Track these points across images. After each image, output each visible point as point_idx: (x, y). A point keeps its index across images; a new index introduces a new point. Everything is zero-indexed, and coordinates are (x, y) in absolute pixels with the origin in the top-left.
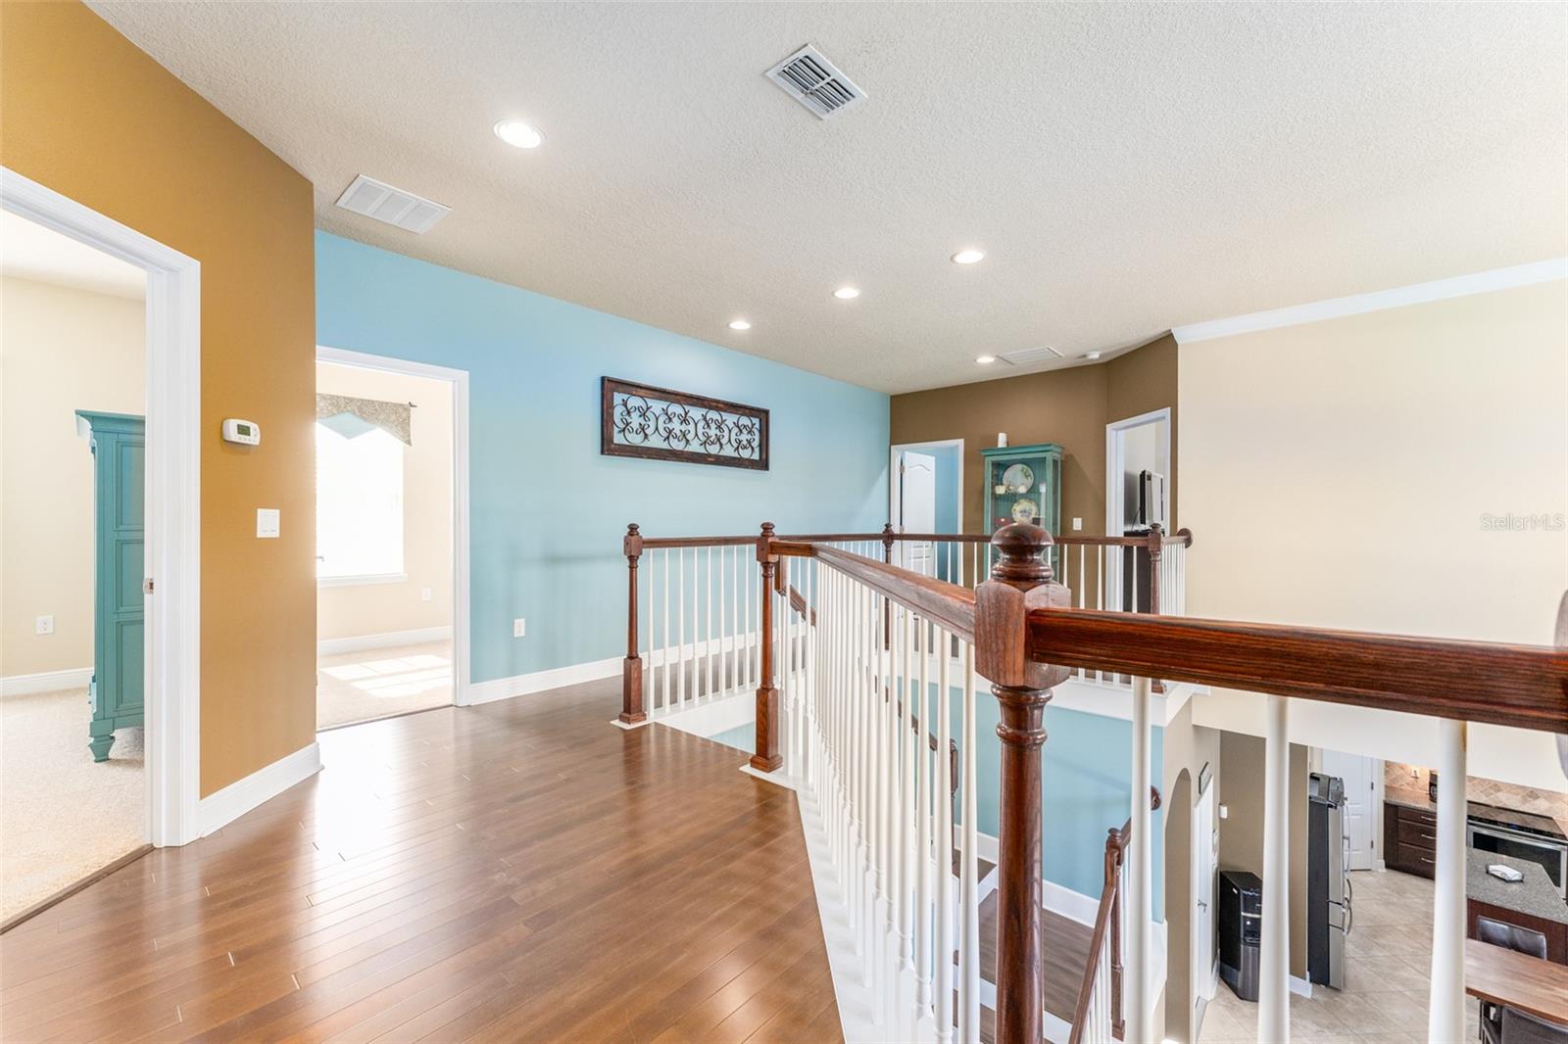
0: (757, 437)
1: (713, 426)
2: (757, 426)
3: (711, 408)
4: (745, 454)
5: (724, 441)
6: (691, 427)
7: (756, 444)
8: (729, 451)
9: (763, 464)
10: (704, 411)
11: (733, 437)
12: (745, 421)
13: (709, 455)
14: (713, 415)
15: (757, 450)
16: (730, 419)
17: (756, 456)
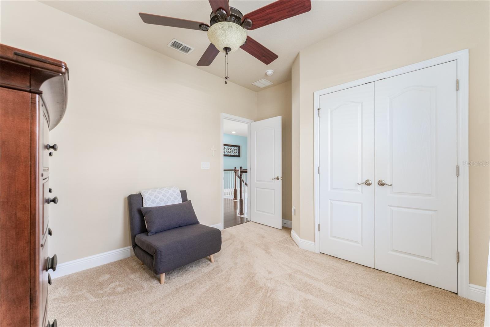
0: (238, 151)
1: (229, 150)
2: (238, 149)
3: (229, 146)
4: (236, 154)
5: (231, 152)
6: (225, 150)
7: (238, 152)
8: (232, 154)
9: (239, 156)
10: (228, 147)
11: (233, 151)
12: (235, 148)
13: (229, 155)
14: (230, 147)
15: (238, 154)
16: (233, 148)
17: (238, 155)
